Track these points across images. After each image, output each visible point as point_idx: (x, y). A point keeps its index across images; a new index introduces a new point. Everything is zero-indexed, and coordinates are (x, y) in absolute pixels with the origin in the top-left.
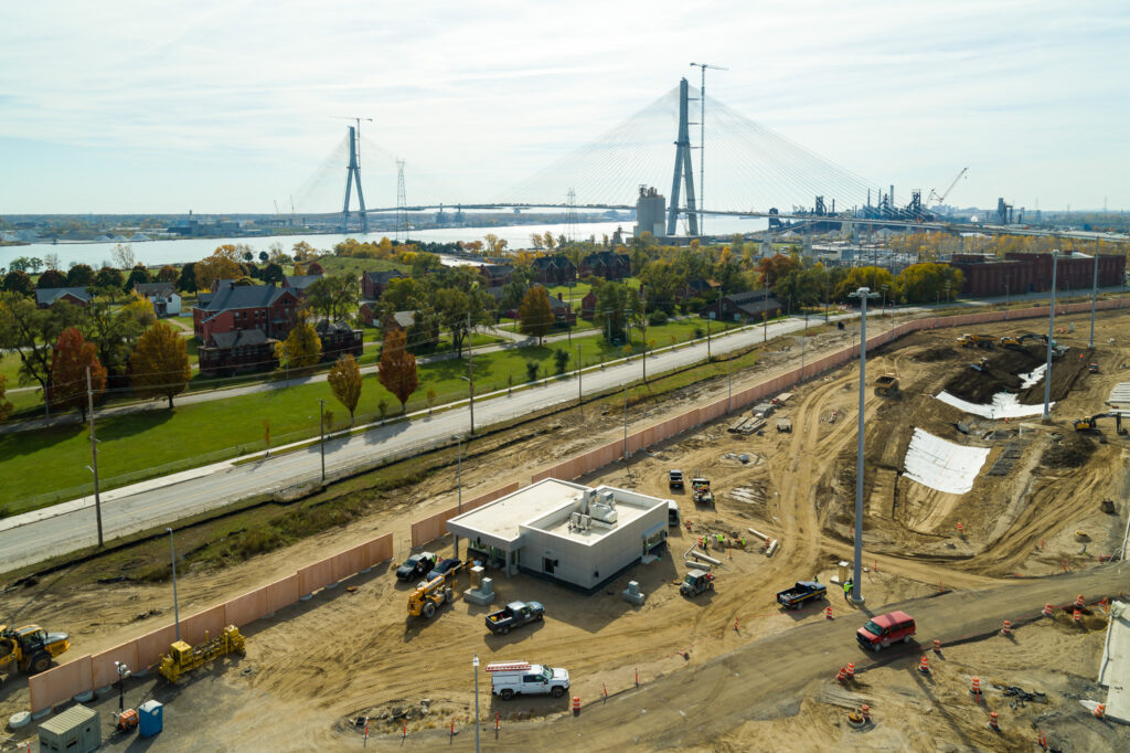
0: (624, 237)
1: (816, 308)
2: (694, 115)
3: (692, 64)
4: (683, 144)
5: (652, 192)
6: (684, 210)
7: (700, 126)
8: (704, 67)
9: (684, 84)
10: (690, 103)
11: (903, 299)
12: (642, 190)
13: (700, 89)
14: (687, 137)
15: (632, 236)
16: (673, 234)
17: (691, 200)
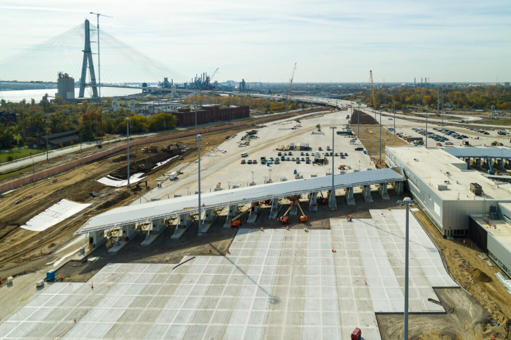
0: (49, 99)
1: (101, 138)
2: (93, 38)
3: (91, 13)
4: (88, 52)
5: (66, 76)
6: (89, 85)
7: (97, 43)
8: (98, 15)
9: (87, 22)
10: (91, 32)
11: (147, 130)
12: (60, 75)
13: (97, 26)
14: (90, 49)
15: (54, 98)
16: (83, 97)
17: (93, 79)
